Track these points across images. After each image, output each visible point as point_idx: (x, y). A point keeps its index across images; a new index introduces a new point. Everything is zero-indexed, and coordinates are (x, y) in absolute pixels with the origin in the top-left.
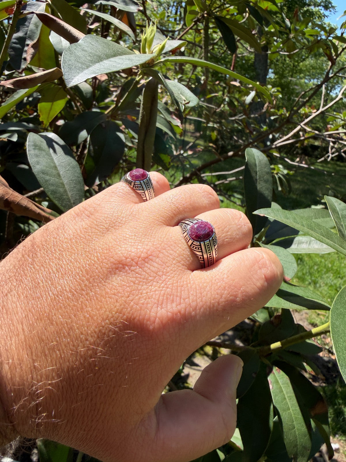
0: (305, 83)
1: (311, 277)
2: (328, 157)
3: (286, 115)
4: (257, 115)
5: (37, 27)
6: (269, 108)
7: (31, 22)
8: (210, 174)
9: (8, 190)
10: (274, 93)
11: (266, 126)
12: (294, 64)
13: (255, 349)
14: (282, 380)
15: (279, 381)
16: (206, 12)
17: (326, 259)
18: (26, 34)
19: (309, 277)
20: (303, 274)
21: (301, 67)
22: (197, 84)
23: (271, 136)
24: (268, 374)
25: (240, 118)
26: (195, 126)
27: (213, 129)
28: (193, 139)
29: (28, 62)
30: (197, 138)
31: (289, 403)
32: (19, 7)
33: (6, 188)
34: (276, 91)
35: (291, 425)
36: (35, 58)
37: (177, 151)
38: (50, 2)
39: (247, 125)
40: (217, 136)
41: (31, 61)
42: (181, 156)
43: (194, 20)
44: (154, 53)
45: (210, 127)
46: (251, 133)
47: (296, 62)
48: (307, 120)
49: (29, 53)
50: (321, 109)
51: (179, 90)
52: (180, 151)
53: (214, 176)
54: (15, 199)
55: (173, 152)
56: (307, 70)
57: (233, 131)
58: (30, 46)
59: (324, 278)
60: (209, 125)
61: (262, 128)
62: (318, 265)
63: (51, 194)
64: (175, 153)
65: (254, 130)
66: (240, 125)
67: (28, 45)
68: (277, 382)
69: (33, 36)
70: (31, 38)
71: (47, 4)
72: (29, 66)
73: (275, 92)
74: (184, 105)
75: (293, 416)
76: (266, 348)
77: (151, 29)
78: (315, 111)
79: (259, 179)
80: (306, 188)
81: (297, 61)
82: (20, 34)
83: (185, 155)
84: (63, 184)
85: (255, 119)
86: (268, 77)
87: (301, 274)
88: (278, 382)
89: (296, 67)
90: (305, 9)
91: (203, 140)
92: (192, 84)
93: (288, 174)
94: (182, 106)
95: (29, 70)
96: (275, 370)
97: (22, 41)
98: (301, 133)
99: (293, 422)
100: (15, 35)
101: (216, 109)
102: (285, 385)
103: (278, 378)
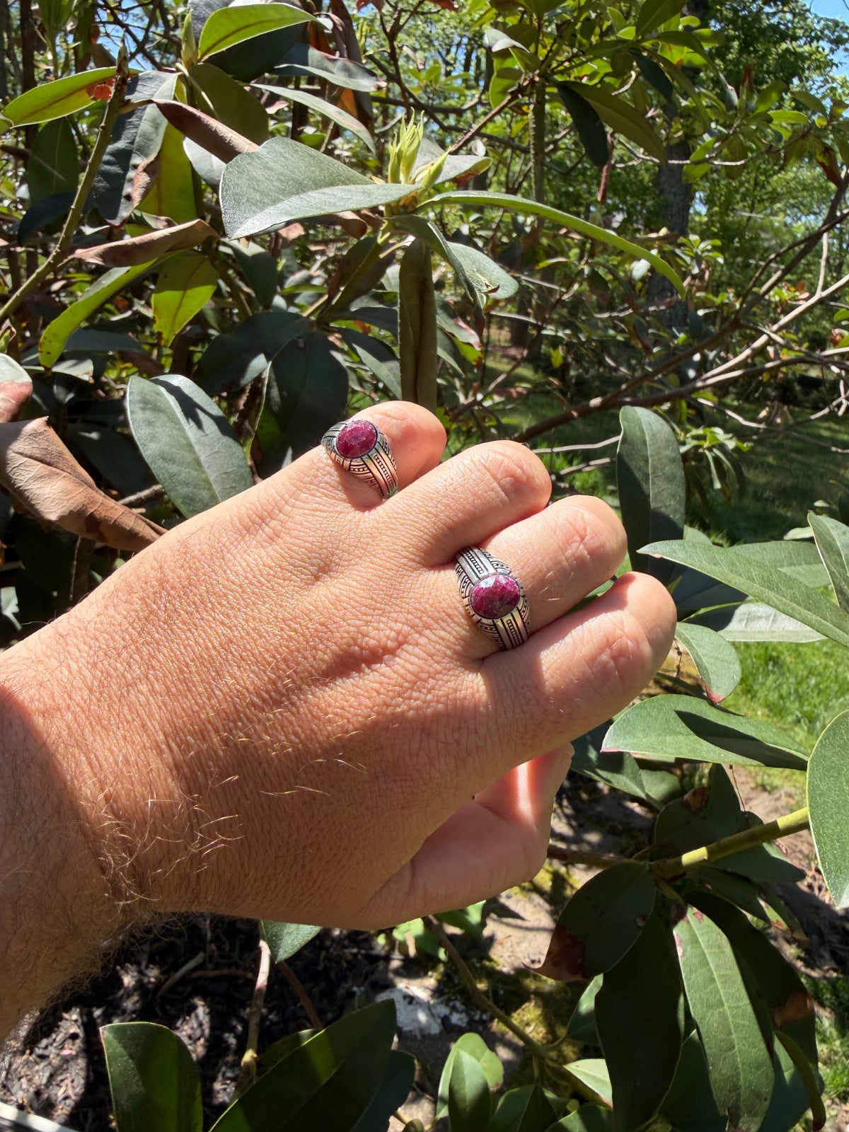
0: (785, 225)
1: (802, 705)
2: (839, 406)
3: (734, 306)
4: (663, 308)
5: (156, 126)
6: (694, 289)
7: (144, 117)
8: (549, 450)
9: (94, 493)
10: (706, 254)
11: (685, 332)
12: (756, 179)
13: (647, 864)
14: (706, 938)
15: (700, 940)
16: (537, 72)
17: (839, 660)
18: (132, 143)
19: (797, 705)
20: (781, 697)
21: (774, 184)
22: (514, 235)
23: (697, 357)
24: (675, 923)
25: (622, 315)
26: (511, 331)
27: (555, 342)
28: (508, 363)
29: (136, 204)
30: (517, 362)
31: (721, 991)
32: (122, 89)
33: (91, 491)
34: (709, 247)
35: (724, 1041)
36: (151, 194)
37: (466, 396)
38: (187, 73)
39: (637, 330)
40: (565, 358)
41: (141, 202)
42: (476, 408)
43: (510, 91)
44: (419, 182)
45: (547, 336)
46: (648, 350)
47: (761, 174)
48: (784, 320)
49: (137, 182)
50: (820, 294)
51: (474, 263)
52: (475, 395)
53: (558, 453)
54: (108, 514)
55: (457, 398)
56: (789, 192)
57: (605, 346)
58: (140, 169)
59: (833, 708)
60: (545, 332)
61: (676, 337)
62: (819, 674)
63: (183, 502)
64: (462, 399)
65: (655, 344)
66: (622, 331)
67: (135, 167)
68: (694, 941)
69: (148, 147)
70: (143, 151)
71: (179, 76)
72: (138, 214)
73: (708, 251)
74: (486, 294)
75: (730, 1020)
76: (671, 861)
77: (412, 132)
78: (806, 295)
79: (653, 473)
80: (789, 482)
81: (765, 173)
82: (121, 144)
83: (487, 403)
84: (207, 481)
85: (657, 315)
86: (691, 211)
87: (776, 696)
88: (697, 941)
89: (763, 187)
90: (784, 46)
91: (531, 366)
92: (504, 234)
93: (737, 449)
94: (482, 297)
95: (138, 224)
96: (692, 913)
97: (123, 158)
98: (771, 350)
99: (730, 1033)
100: (110, 148)
101: (562, 294)
102: (714, 950)
103: (697, 933)
